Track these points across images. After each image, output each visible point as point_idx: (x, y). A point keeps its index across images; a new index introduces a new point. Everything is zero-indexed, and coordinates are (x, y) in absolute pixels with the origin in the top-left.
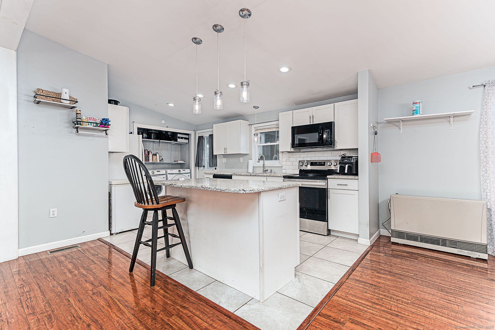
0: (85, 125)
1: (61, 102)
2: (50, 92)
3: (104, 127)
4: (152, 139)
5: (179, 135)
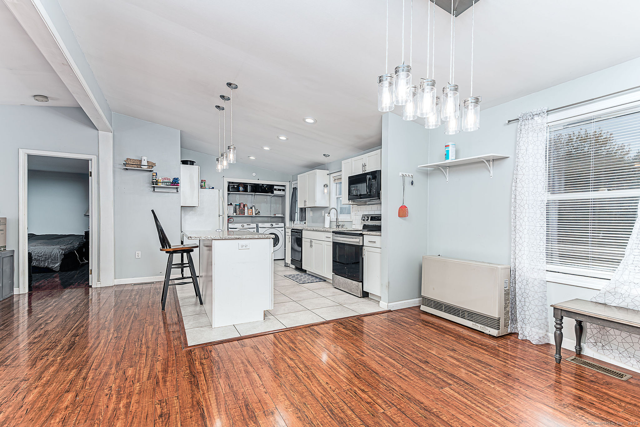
0: (160, 185)
1: (141, 168)
2: (135, 160)
3: (175, 186)
4: (248, 192)
5: (275, 187)
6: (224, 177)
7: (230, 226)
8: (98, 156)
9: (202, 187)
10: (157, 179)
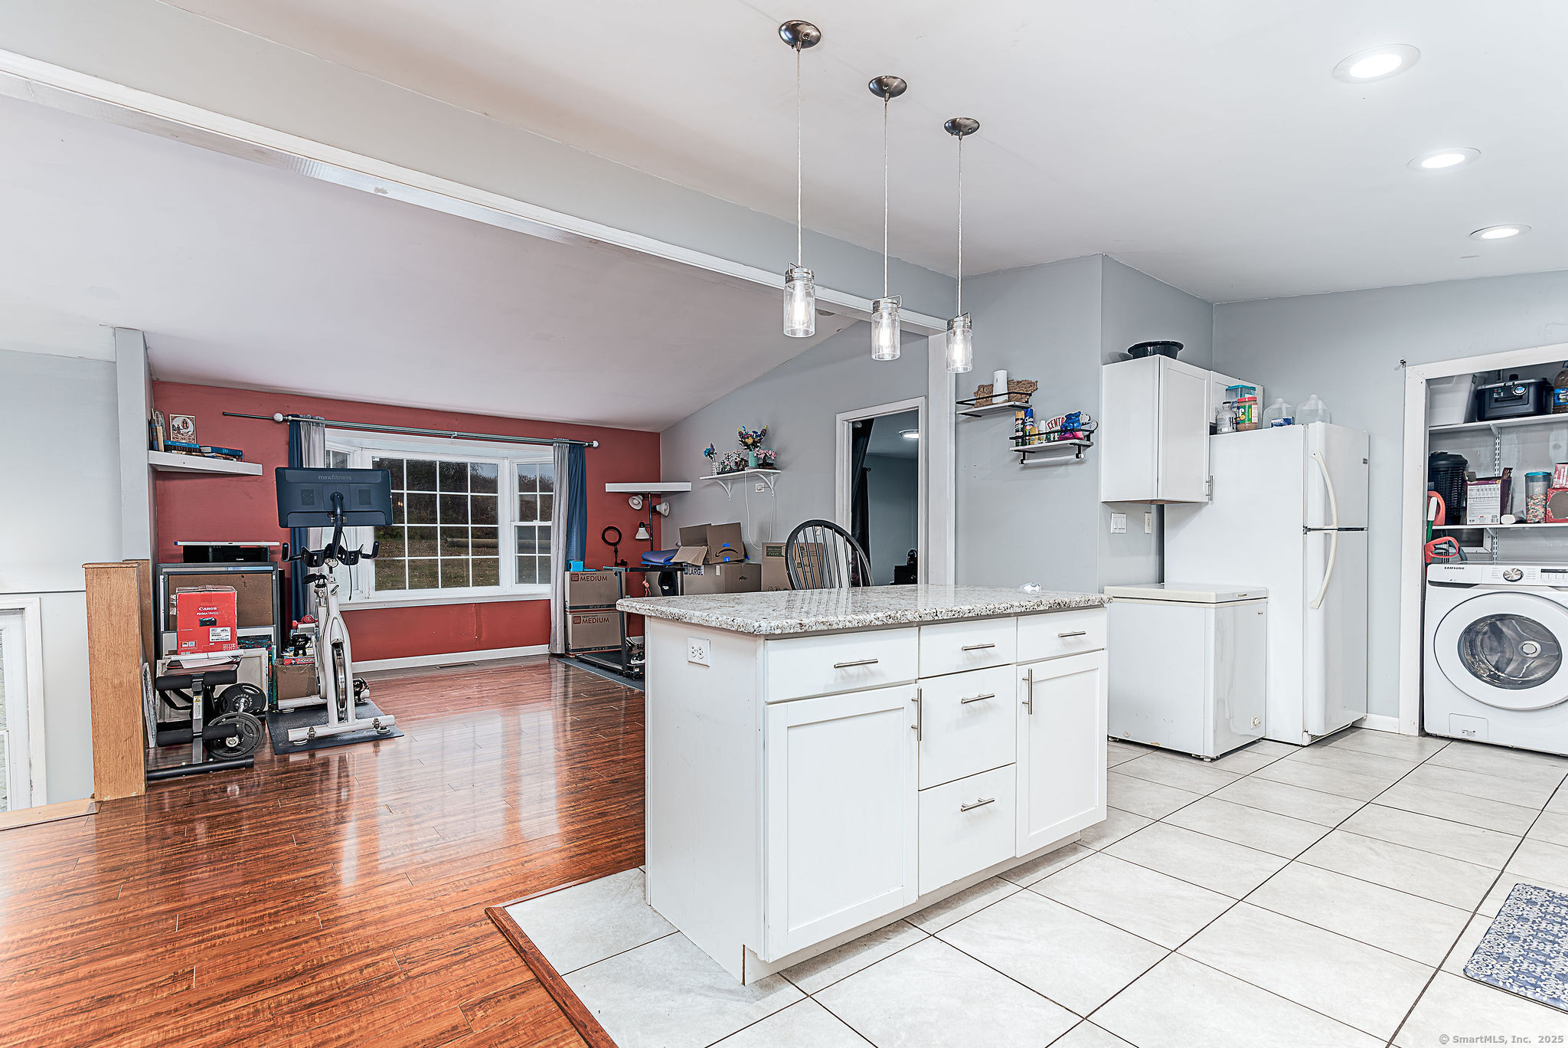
6: (1403, 363)
7: (1436, 572)
8: (927, 397)
9: (1237, 425)
10: (1028, 428)
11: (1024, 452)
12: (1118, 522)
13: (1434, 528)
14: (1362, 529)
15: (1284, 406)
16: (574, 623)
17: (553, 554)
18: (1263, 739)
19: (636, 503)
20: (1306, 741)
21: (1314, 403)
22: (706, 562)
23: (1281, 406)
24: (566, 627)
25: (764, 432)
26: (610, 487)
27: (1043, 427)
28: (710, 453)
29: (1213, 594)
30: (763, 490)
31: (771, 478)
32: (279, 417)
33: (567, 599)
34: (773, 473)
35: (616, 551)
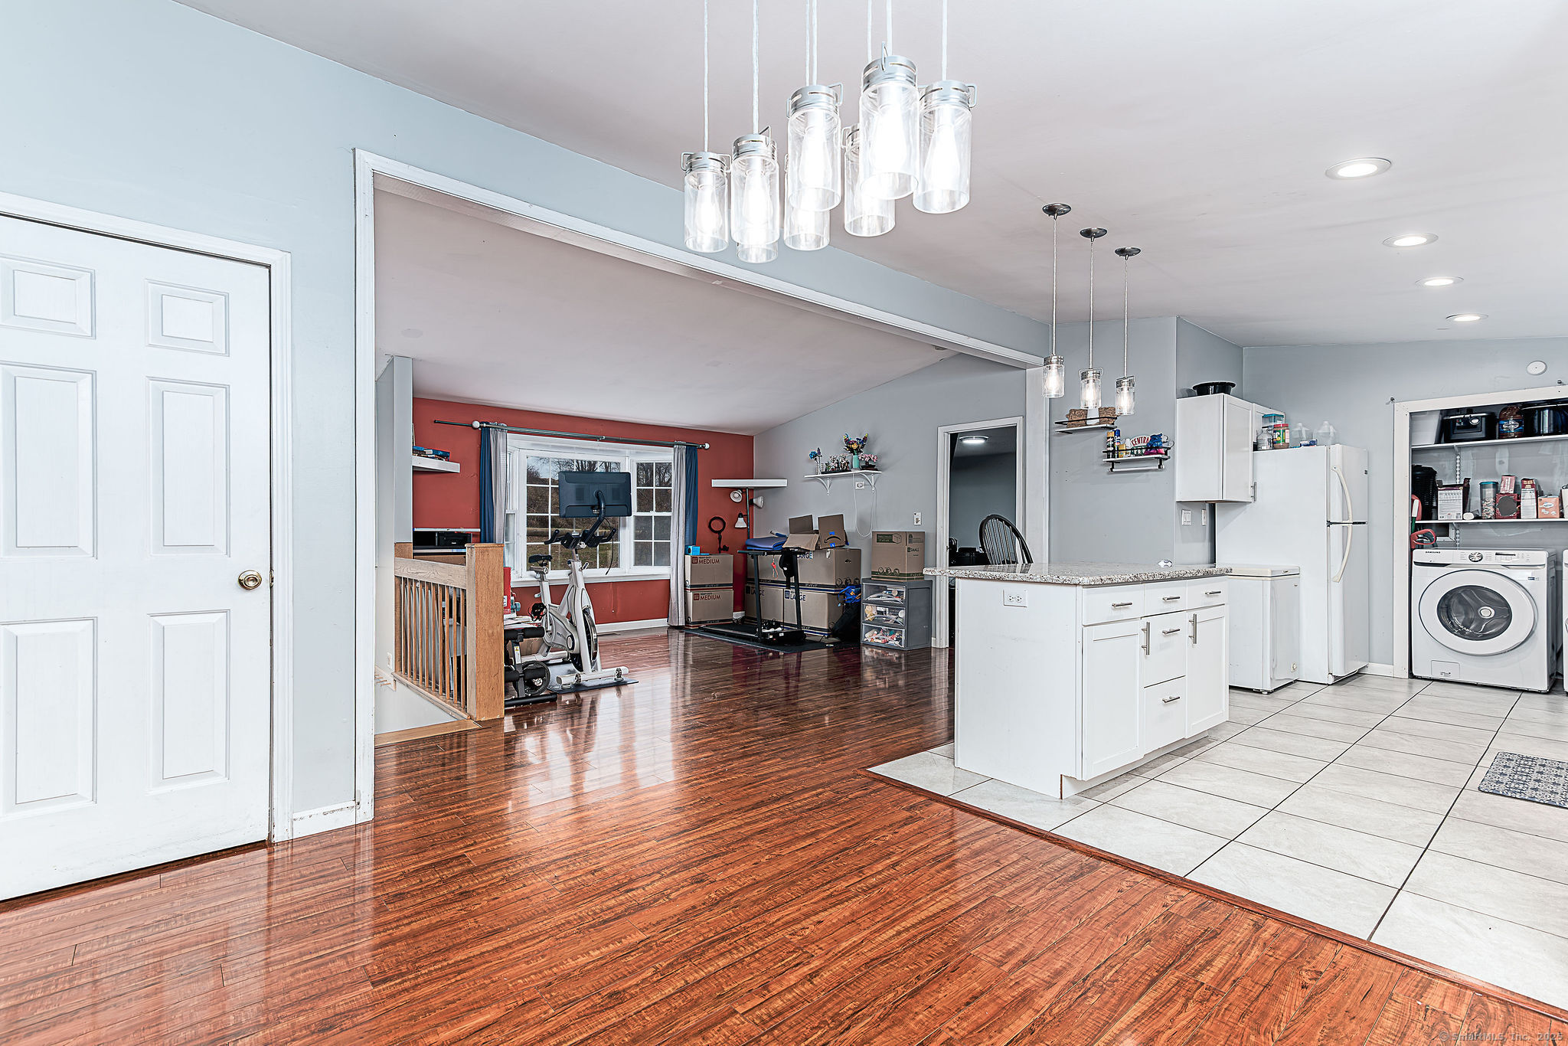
0: (1123, 456)
6: (1392, 399)
7: (1420, 555)
8: (1024, 417)
9: (1274, 445)
10: (1116, 444)
11: (1113, 462)
12: (1187, 517)
13: (1417, 522)
14: (1364, 523)
15: (1304, 429)
16: (694, 599)
17: (673, 541)
18: (1297, 680)
19: (736, 497)
20: (1331, 680)
21: (1326, 428)
22: (817, 547)
23: (1299, 427)
24: (686, 603)
25: (865, 439)
26: (716, 483)
27: (1129, 444)
28: (815, 456)
29: (1269, 571)
30: (863, 487)
31: (872, 477)
32: (476, 424)
33: (688, 578)
34: (874, 473)
35: (720, 539)
